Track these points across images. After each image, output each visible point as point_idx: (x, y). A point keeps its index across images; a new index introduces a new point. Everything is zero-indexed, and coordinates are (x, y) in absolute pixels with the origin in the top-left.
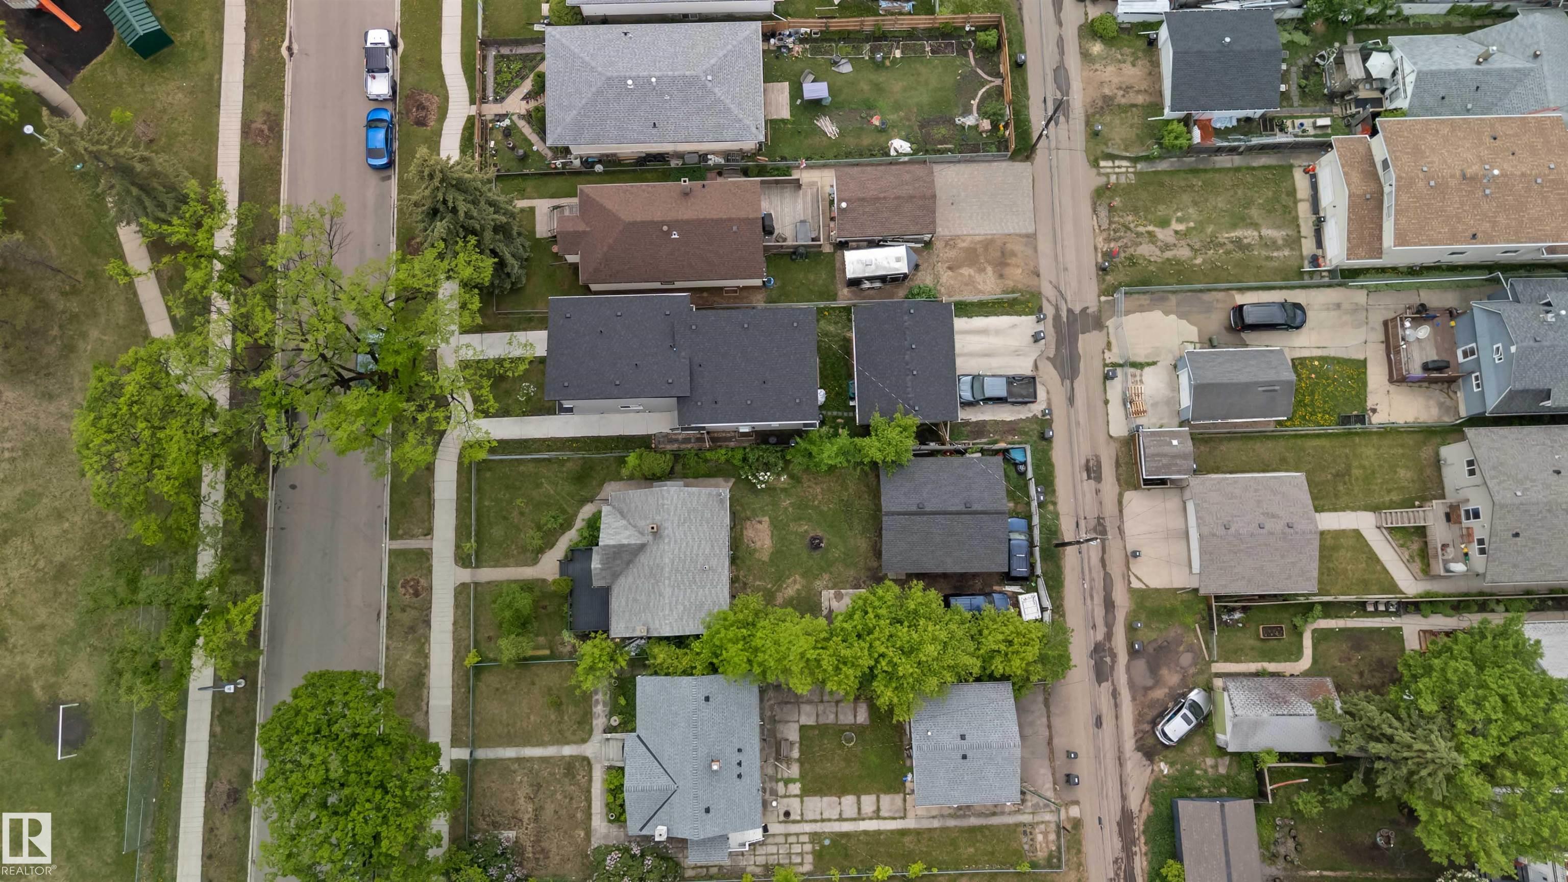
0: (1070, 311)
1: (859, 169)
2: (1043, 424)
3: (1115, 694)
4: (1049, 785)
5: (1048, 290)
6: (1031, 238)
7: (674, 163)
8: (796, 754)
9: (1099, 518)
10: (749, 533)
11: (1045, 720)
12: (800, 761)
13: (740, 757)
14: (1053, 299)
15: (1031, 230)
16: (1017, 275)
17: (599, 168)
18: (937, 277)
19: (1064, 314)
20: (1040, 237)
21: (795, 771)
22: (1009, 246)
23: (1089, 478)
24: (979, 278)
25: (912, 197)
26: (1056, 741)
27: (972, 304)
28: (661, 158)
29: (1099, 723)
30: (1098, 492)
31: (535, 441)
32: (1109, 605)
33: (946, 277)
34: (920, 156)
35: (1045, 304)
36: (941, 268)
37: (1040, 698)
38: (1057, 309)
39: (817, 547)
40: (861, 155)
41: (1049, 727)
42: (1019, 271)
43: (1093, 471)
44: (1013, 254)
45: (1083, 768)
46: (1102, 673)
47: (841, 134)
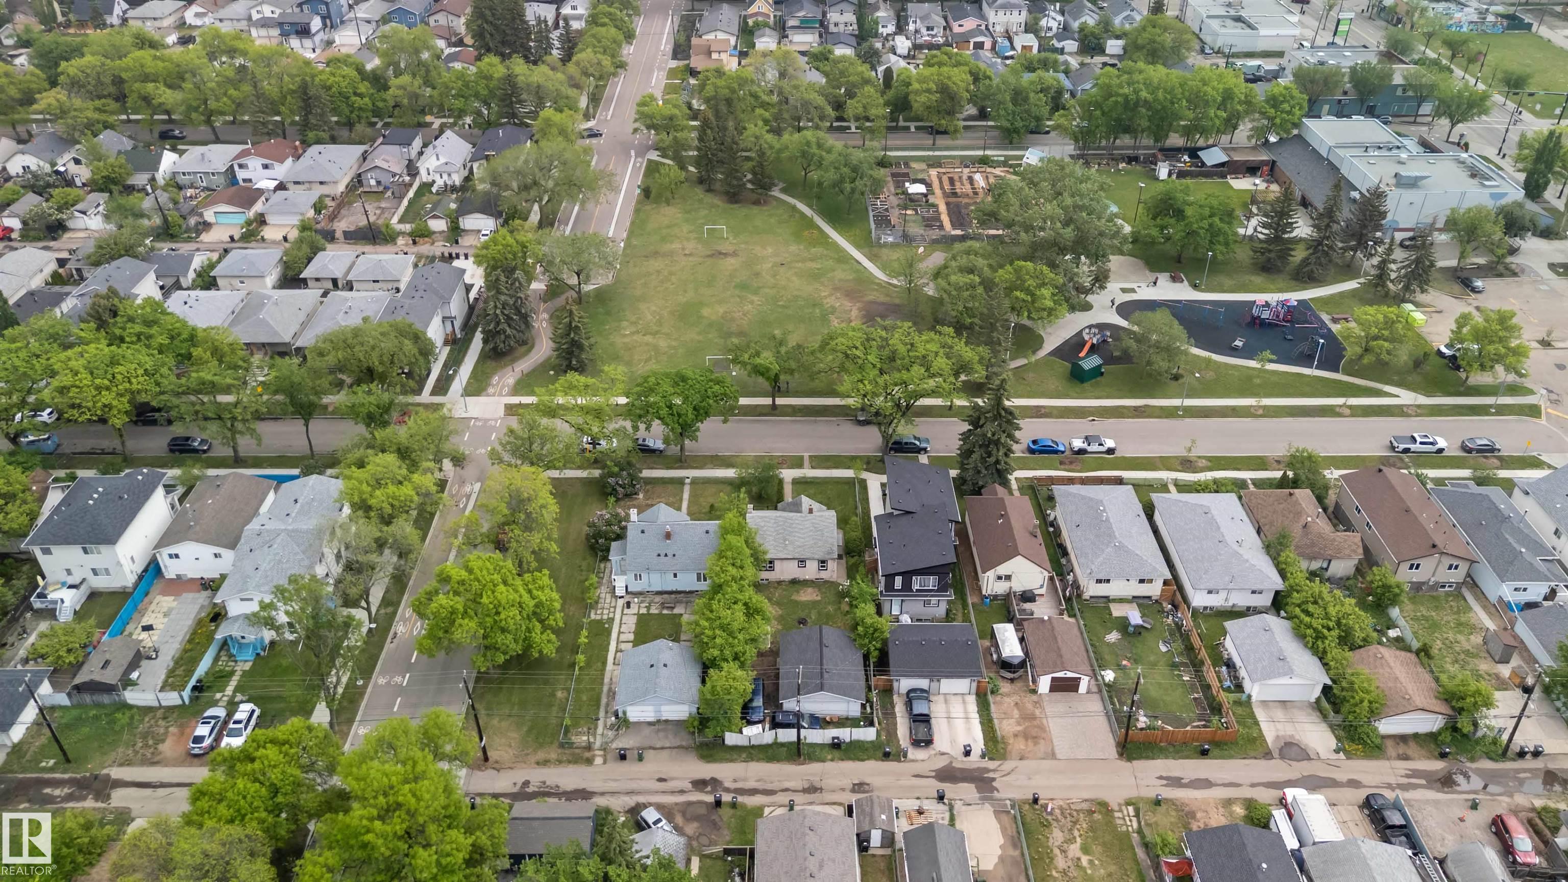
0: (994, 779)
1: (1078, 634)
2: (897, 755)
3: (682, 792)
4: (621, 746)
5: (1008, 765)
6: (1053, 756)
7: (1063, 561)
8: (665, 612)
9: (821, 789)
10: (810, 590)
11: (668, 745)
12: (660, 614)
13: (670, 555)
14: (1003, 767)
15: (1059, 756)
16: (1018, 745)
17: (1051, 529)
18: (1008, 695)
19: (991, 775)
20: (1054, 762)
21: (654, 611)
22: (1042, 741)
23: (854, 785)
24: (1012, 721)
25: (1061, 656)
26: (652, 751)
27: (989, 715)
28: (1065, 553)
29: (661, 780)
30: (843, 790)
31: (868, 503)
32: (753, 792)
33: (1009, 701)
34: (1104, 689)
35: (997, 763)
36: (1016, 698)
37: (684, 743)
38: (994, 771)
39: (800, 623)
40: (1095, 652)
41: (662, 748)
42: (1022, 747)
43: (859, 787)
44: (1036, 744)
45: (629, 768)
46: (700, 784)
47: (1108, 644)
